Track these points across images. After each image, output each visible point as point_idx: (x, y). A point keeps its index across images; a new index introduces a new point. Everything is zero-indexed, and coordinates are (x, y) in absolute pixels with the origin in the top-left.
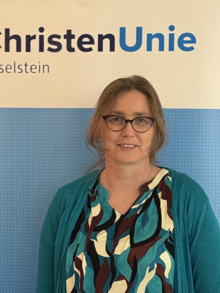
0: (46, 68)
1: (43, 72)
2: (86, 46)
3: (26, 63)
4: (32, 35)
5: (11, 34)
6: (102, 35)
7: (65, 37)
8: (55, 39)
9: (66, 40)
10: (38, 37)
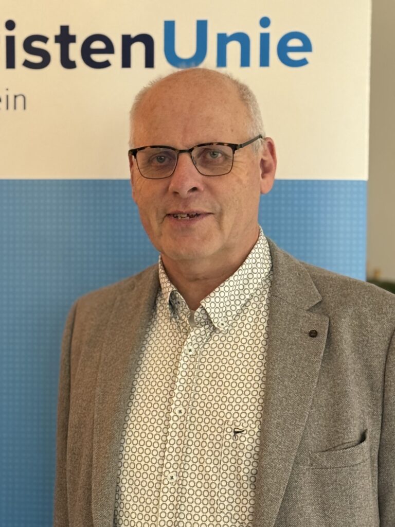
0: (20, 100)
1: (15, 108)
2: (97, 58)
6: (129, 36)
7: (58, 39)
8: (36, 44)
9: (58, 46)
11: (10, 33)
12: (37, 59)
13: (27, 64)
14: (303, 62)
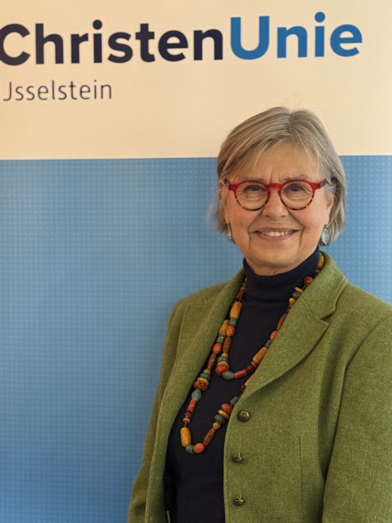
0: (106, 89)
1: (102, 97)
2: (173, 52)
3: (72, 82)
4: (81, 34)
5: (46, 34)
6: (201, 31)
7: (138, 36)
8: (120, 41)
9: (139, 42)
10: (91, 39)
11: (97, 32)
12: (121, 54)
13: (112, 58)
14: (354, 52)
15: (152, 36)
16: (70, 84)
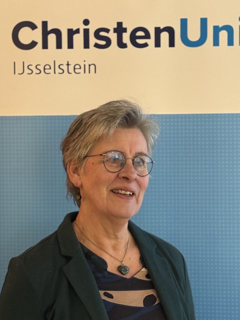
0: (92, 67)
1: (89, 73)
2: (140, 41)
3: (68, 62)
4: (74, 29)
5: (49, 28)
6: (159, 28)
7: (115, 30)
8: (102, 34)
9: (116, 34)
10: (82, 32)
11: (86, 27)
12: (103, 43)
13: (97, 46)
15: (125, 30)
16: (67, 63)
